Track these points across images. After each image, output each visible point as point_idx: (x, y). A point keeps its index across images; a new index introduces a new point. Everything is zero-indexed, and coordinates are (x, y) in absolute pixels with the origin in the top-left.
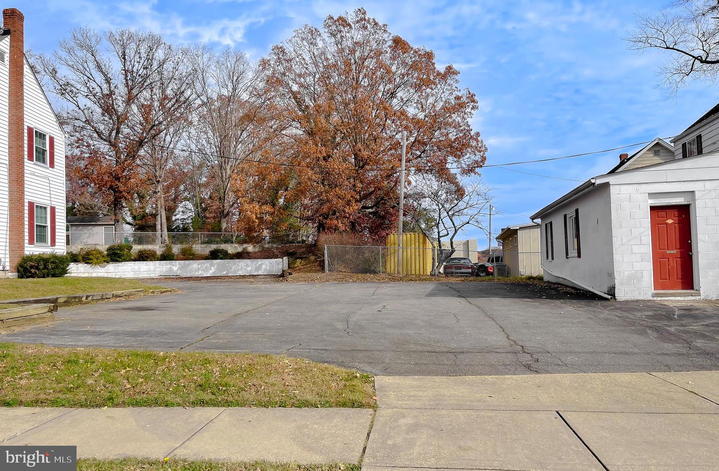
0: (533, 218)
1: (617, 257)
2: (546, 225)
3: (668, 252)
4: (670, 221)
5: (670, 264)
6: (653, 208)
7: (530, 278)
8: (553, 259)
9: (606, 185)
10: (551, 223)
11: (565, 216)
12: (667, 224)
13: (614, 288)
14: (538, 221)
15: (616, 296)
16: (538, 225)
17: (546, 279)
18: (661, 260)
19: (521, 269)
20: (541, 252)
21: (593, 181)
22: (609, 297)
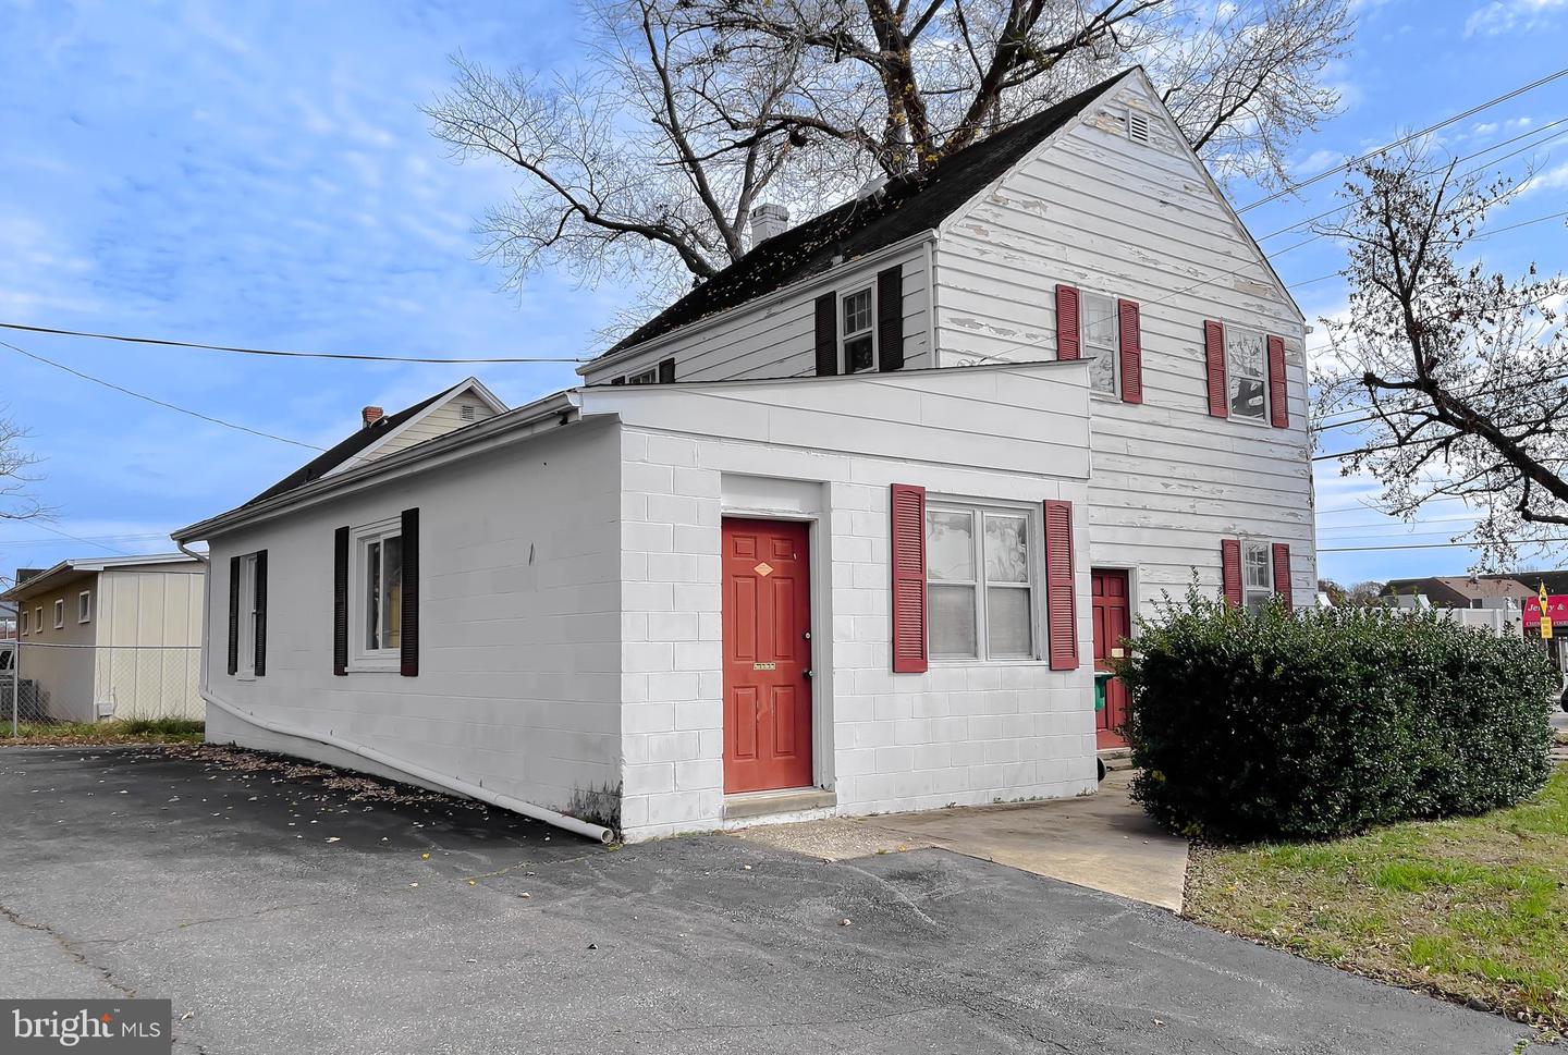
0: (183, 538)
1: (631, 685)
2: (235, 564)
3: (756, 667)
4: (764, 569)
5: (761, 706)
6: (731, 524)
7: (139, 728)
8: (260, 670)
9: (607, 424)
10: (262, 559)
11: (342, 537)
12: (756, 577)
13: (618, 795)
14: (201, 547)
15: (623, 825)
16: (200, 561)
17: (215, 734)
18: (740, 692)
19: (101, 699)
20: (207, 647)
21: (573, 400)
22: (596, 831)
